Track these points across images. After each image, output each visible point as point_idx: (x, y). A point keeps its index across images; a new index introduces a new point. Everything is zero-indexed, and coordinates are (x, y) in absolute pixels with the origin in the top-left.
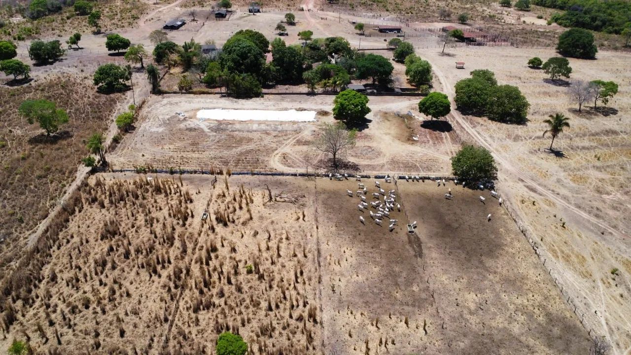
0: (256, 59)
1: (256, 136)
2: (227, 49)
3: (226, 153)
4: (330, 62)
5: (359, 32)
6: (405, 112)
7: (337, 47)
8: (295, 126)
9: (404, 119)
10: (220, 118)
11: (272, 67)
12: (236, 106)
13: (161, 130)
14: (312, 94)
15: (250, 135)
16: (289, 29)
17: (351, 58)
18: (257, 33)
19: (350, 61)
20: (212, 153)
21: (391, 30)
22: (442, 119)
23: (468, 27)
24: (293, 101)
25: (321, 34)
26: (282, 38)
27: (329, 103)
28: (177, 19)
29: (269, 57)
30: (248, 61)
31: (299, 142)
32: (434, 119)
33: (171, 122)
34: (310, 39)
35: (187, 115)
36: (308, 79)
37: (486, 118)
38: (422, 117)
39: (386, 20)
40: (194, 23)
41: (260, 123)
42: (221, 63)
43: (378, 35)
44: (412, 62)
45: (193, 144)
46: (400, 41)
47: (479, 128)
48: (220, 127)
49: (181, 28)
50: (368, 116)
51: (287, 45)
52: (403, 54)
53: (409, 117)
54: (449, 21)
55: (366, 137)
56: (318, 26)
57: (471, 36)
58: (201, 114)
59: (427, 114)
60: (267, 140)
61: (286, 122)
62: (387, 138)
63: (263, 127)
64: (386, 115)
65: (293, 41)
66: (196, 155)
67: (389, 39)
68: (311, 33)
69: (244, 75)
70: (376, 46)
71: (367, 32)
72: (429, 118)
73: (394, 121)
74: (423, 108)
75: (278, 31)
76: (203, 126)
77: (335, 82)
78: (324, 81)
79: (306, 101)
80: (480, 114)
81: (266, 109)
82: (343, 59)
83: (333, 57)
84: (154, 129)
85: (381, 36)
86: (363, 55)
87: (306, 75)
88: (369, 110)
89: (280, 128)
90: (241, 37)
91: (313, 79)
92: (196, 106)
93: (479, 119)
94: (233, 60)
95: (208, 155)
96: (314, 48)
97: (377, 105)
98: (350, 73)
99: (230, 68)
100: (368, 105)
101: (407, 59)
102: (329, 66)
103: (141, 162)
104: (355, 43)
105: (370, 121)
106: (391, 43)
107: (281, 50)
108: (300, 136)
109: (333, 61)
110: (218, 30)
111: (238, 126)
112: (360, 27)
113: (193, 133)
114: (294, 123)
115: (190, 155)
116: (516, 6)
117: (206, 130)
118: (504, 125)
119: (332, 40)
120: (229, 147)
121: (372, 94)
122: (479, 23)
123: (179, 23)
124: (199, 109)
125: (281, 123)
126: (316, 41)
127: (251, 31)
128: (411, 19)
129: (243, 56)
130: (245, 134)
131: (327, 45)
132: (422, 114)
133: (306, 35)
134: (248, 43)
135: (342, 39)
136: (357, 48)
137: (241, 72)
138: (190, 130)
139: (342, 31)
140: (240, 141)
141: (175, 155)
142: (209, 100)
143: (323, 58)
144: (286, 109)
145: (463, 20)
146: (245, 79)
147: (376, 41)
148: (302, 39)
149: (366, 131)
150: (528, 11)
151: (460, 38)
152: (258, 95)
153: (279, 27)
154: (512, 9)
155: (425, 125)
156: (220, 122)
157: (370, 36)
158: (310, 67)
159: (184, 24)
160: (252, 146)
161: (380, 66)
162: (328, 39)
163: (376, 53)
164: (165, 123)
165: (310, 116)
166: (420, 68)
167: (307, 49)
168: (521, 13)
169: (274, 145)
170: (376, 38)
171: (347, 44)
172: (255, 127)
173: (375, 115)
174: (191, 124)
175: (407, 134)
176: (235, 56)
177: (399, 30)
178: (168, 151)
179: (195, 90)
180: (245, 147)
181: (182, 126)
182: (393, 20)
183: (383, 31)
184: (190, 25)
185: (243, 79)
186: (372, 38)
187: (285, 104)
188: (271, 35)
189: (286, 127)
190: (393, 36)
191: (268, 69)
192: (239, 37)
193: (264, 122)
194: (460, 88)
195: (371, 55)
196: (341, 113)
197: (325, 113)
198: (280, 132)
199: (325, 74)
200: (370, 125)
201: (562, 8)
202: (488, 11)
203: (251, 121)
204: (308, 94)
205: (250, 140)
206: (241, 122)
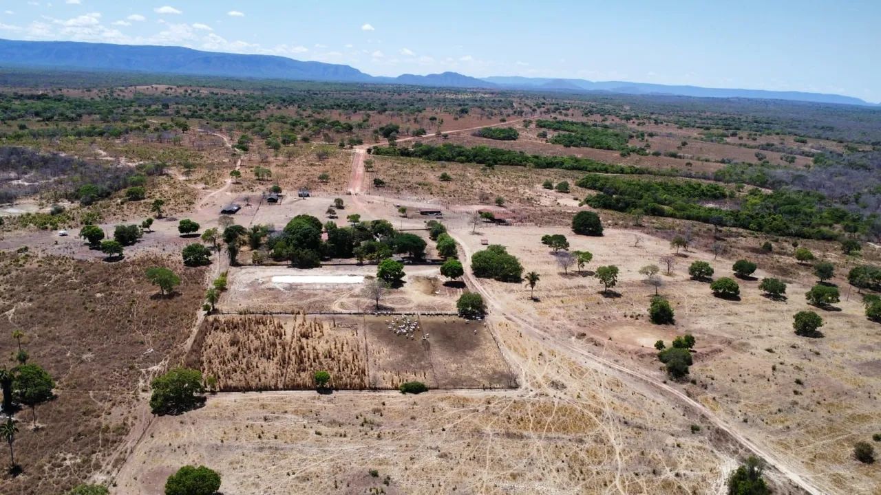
1: (319, 292)
2: (289, 230)
3: (300, 302)
4: (375, 240)
5: (402, 214)
6: (433, 276)
7: (382, 227)
8: (349, 286)
9: (431, 281)
10: (291, 282)
11: (328, 245)
12: (301, 273)
13: (247, 290)
14: (361, 264)
15: (315, 292)
16: (338, 212)
17: (392, 236)
18: (312, 217)
19: (391, 239)
20: (290, 303)
21: (432, 213)
22: (458, 279)
23: (503, 209)
24: (345, 269)
25: (368, 217)
26: (333, 220)
27: (374, 271)
28: (232, 204)
29: (325, 237)
30: (309, 239)
31: (352, 296)
32: (453, 280)
33: (252, 284)
34: (358, 222)
35: (263, 280)
36: (357, 253)
37: (493, 280)
38: (444, 279)
39: (428, 204)
40: (248, 208)
41: (321, 285)
42: (287, 242)
43: (419, 217)
44: (442, 239)
45: (275, 298)
46: (436, 222)
47: (486, 286)
48: (291, 287)
49: (237, 213)
50: (403, 279)
51: (339, 226)
52: (437, 232)
53: (435, 279)
54: (488, 204)
55: (401, 292)
56: (366, 210)
57: (502, 217)
58: (275, 279)
59: (447, 275)
60: (328, 295)
61: (341, 284)
62: (417, 293)
63: (324, 287)
64: (417, 279)
65: (342, 223)
66: (278, 304)
67: (428, 221)
68: (359, 216)
69: (306, 250)
70: (416, 227)
71: (409, 215)
72: (449, 279)
73: (423, 282)
74: (444, 272)
75: (329, 215)
76: (278, 287)
77: (379, 255)
78: (370, 255)
79: (356, 270)
80: (489, 277)
81: (325, 275)
82: (386, 238)
83: (378, 236)
84: (241, 290)
85: (422, 218)
86: (402, 234)
87: (355, 250)
88: (403, 274)
89: (337, 287)
90: (301, 221)
91: (361, 253)
92: (273, 274)
93: (488, 280)
94: (297, 239)
95: (287, 304)
96: (362, 229)
97: (410, 272)
98: (391, 248)
99: (294, 245)
100: (403, 271)
101: (439, 237)
102: (374, 243)
103: (241, 308)
104: (398, 224)
105: (405, 282)
106: (429, 224)
107: (332, 229)
108: (352, 292)
109: (378, 240)
110: (273, 213)
111: (305, 287)
112: (403, 210)
113: (272, 292)
114: (348, 284)
115: (274, 304)
116: (556, 188)
117: (282, 289)
118: (505, 284)
119: (377, 222)
120: (301, 299)
121: (408, 264)
122: (516, 205)
123: (236, 208)
124: (272, 276)
125: (338, 284)
126: (363, 223)
127: (307, 216)
128: (453, 202)
129: (306, 236)
130: (311, 292)
131: (373, 227)
132: (444, 276)
133: (355, 218)
134: (307, 226)
135: (385, 221)
136: (399, 228)
137: (304, 248)
138: (270, 289)
139: (387, 214)
140: (309, 296)
141: (263, 304)
142: (274, 270)
143: (369, 237)
144: (341, 275)
145: (499, 203)
146: (307, 253)
147: (417, 223)
148: (351, 221)
149: (401, 289)
150: (567, 193)
151: (491, 219)
152: (318, 266)
153: (330, 211)
154: (553, 191)
155: (447, 284)
156: (291, 285)
157: (411, 218)
158: (358, 244)
159: (240, 208)
160: (317, 299)
161: (414, 242)
162: (373, 222)
163: (414, 233)
164: (248, 285)
165: (360, 279)
167: (356, 230)
168: (560, 194)
169: (334, 298)
170: (417, 220)
171: (391, 225)
172: (318, 287)
173: (410, 278)
174: (271, 285)
175: (431, 290)
176: (299, 236)
177: (438, 212)
178: (257, 302)
179: (266, 262)
180: (313, 299)
181: (263, 287)
182: (435, 204)
183: (424, 213)
184: (244, 209)
185: (306, 253)
186: (414, 220)
187: (339, 272)
188: (324, 219)
189: (341, 287)
190: (433, 218)
191: (325, 245)
192: (298, 221)
193: (325, 284)
194: (477, 258)
195: (407, 234)
196: (382, 275)
197: (371, 278)
198: (338, 290)
199: (371, 249)
200: (405, 285)
201: (601, 190)
202: (528, 193)
203: (315, 284)
204: (357, 265)
205: (315, 295)
206: (307, 284)
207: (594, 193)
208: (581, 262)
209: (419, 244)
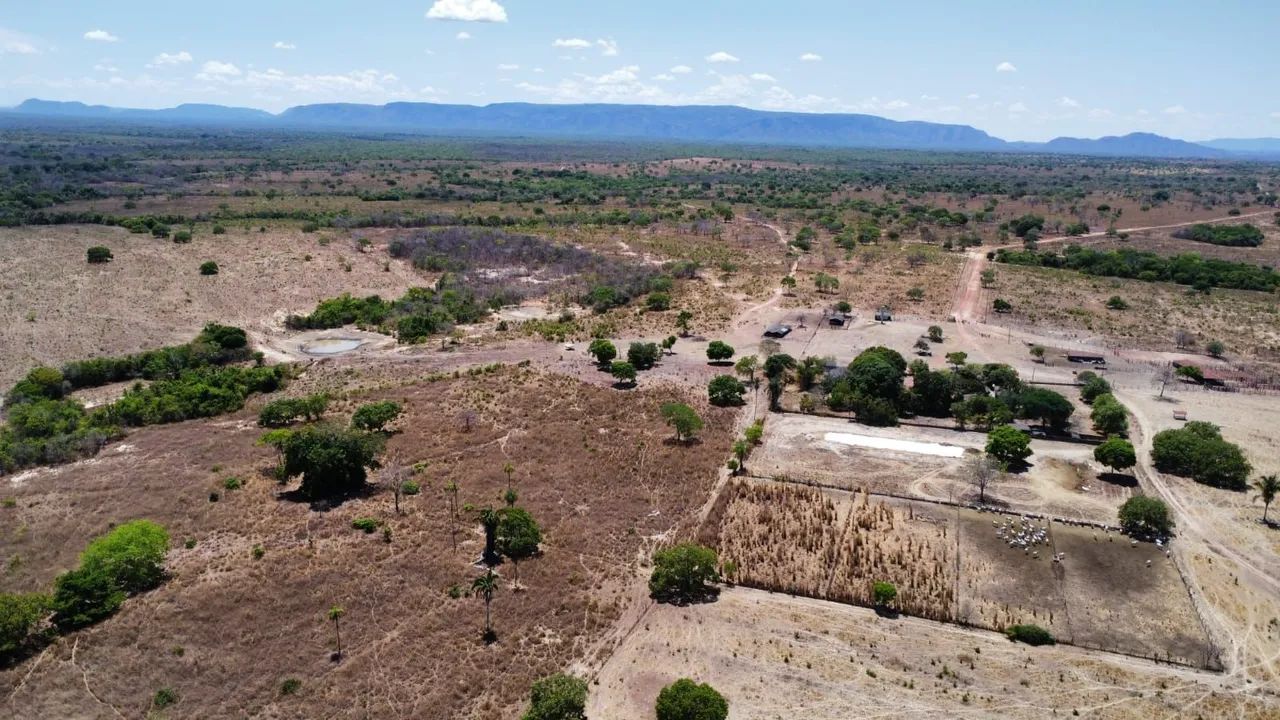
0: (895, 383)
1: (893, 464)
2: (856, 367)
3: (862, 476)
4: (987, 394)
5: (1036, 358)
6: (1081, 461)
7: (1000, 376)
8: (938, 461)
9: (1077, 468)
11: (913, 395)
12: (868, 433)
13: (789, 447)
14: (961, 429)
15: (887, 463)
16: (933, 347)
17: (1016, 391)
18: (892, 352)
19: (1014, 396)
20: (848, 474)
21: (1088, 359)
22: (1124, 472)
23: (1221, 363)
24: (936, 435)
25: (979, 357)
26: (924, 358)
27: (981, 442)
28: (780, 324)
29: (908, 382)
30: (885, 384)
31: (942, 475)
32: (1115, 472)
33: (797, 440)
34: (963, 363)
35: (813, 436)
36: (956, 412)
37: (1190, 480)
38: (1100, 468)
39: (1083, 345)
40: (801, 331)
41: (897, 453)
42: (852, 384)
43: (1064, 365)
44: (1103, 403)
45: (825, 464)
46: (1094, 375)
47: (1176, 489)
48: (852, 451)
49: (786, 337)
50: (1028, 459)
51: (931, 369)
52: (1094, 392)
53: (1084, 467)
54: (1193, 352)
55: (1023, 480)
56: (977, 347)
57: (1218, 377)
58: (829, 437)
59: (1105, 463)
60: (906, 469)
61: (927, 456)
62: (1050, 485)
63: (901, 456)
64: (1053, 462)
65: (938, 364)
66: (830, 473)
67: (1080, 371)
68: (965, 356)
69: (879, 399)
70: (1059, 380)
71: (1049, 359)
72: (1108, 469)
73: (1063, 468)
74: (1101, 457)
75: (919, 350)
76: (833, 448)
77: (991, 418)
78: (977, 416)
79: (953, 436)
80: (1183, 475)
81: (904, 439)
82: (1005, 393)
83: (993, 389)
84: (782, 446)
85: (1071, 366)
86: (1033, 389)
87: (954, 406)
88: (1030, 453)
89: (921, 460)
90: (875, 356)
91: (963, 411)
92: (827, 429)
93: (1181, 480)
94: (867, 382)
95: (845, 474)
96: (968, 375)
97: (1041, 450)
98: (1013, 409)
99: (862, 389)
100: (1029, 446)
101: (1098, 399)
102: (985, 399)
103: (778, 472)
104: (1028, 373)
105: (1031, 465)
106: (1081, 377)
107: (920, 371)
108: (944, 470)
109: (993, 394)
110: (835, 342)
111: (871, 453)
112: (1039, 351)
113: (825, 454)
114: (937, 457)
115: (825, 472)
117: (838, 453)
118: (1213, 489)
119: (994, 367)
120: (864, 471)
121: (1040, 437)
122: (1247, 358)
123: (784, 330)
124: (826, 432)
125: (922, 455)
126: (971, 367)
127: (885, 349)
128: (1127, 345)
129: (880, 378)
130: (881, 461)
131: (986, 374)
132: (1100, 464)
133: (957, 358)
134: (883, 364)
135: (1007, 366)
136: (1028, 379)
137: (875, 396)
138: (821, 450)
139: (1011, 355)
140: (876, 467)
141: (809, 470)
142: (835, 424)
143: (978, 389)
144: (928, 442)
145: (1215, 351)
146: (880, 404)
147: (1060, 373)
148: (952, 362)
149: (1024, 474)
151: (1195, 377)
152: (894, 424)
153: (920, 344)
155: (1103, 477)
156: (852, 448)
157: (1052, 364)
158: (960, 398)
159: (790, 330)
160: (888, 473)
161: (1052, 404)
162: (987, 366)
163: (1054, 389)
164: (790, 441)
165: (958, 452)
166: (1110, 412)
167: (958, 376)
169: (914, 475)
170: (1063, 369)
171: (1015, 374)
172: (892, 455)
173: (1038, 460)
174: (822, 445)
175: (1074, 483)
176: (870, 377)
177: (1099, 360)
178: (801, 467)
179: (818, 411)
180: (883, 473)
181: (811, 445)
182: (1095, 344)
183: (1074, 359)
184: (797, 333)
185: (878, 404)
186: (1056, 369)
187: (926, 437)
188: (909, 355)
189: (926, 460)
190: (1089, 368)
191: (908, 395)
193: (902, 453)
194: (1164, 441)
195: (1041, 390)
196: (994, 449)
197: (976, 451)
198: (921, 465)
199: (979, 408)
200: (1030, 469)
203: (887, 450)
204: (956, 429)
205: (886, 467)
206: (875, 449)
209: (1061, 408)
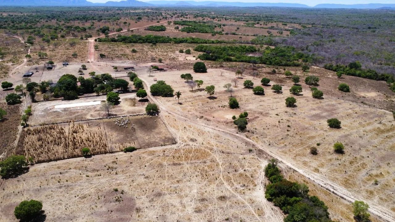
0: (75, 85)
1: (80, 111)
2: (60, 82)
3: (70, 117)
4: (104, 83)
5: (116, 70)
6: (133, 98)
7: (106, 77)
8: (94, 106)
9: (133, 100)
10: (65, 107)
11: (81, 88)
12: (69, 103)
13: (43, 113)
14: (98, 95)
15: (78, 111)
16: (84, 71)
17: (112, 81)
18: (71, 75)
19: (112, 82)
20: (65, 117)
21: (130, 68)
22: (145, 98)
23: (162, 64)
24: (91, 99)
25: (99, 73)
26: (82, 76)
27: (105, 98)
28: (29, 72)
29: (79, 84)
30: (71, 86)
31: (96, 111)
32: (143, 99)
33: (46, 110)
34: (95, 75)
35: (51, 108)
37: (161, 96)
38: (139, 99)
39: (128, 64)
40: (37, 73)
41: (80, 107)
42: (60, 88)
43: (124, 71)
44: (136, 80)
45: (57, 116)
46: (132, 73)
47: (158, 100)
48: (65, 110)
49: (32, 76)
50: (119, 100)
51: (85, 79)
52: (133, 77)
53: (135, 99)
54: (155, 62)
55: (119, 106)
56: (97, 69)
57: (162, 68)
58: (57, 107)
59: (140, 97)
60: (84, 112)
61: (90, 106)
62: (127, 106)
63: (81, 108)
64: (126, 100)
65: (87, 77)
66: (59, 118)
67: (128, 72)
68: (95, 73)
70: (123, 75)
71: (119, 70)
72: (141, 98)
73: (129, 101)
74: (138, 95)
75: (80, 73)
76: (58, 110)
77: (106, 90)
78: (102, 91)
79: (96, 98)
80: (159, 96)
81: (81, 102)
82: (109, 82)
83: (105, 82)
84: (40, 114)
85: (125, 71)
86: (116, 80)
87: (95, 89)
88: (119, 98)
89: (88, 108)
90: (65, 77)
91: (98, 90)
92: (55, 104)
94: (65, 86)
95: (64, 118)
96: (97, 79)
97: (122, 97)
98: (112, 87)
99: (64, 89)
100: (119, 96)
101: (134, 80)
102: (103, 85)
103: (40, 123)
104: (114, 75)
105: (121, 102)
106: (129, 74)
107: (82, 80)
108: (96, 109)
109: (105, 83)
110: (51, 75)
111: (72, 109)
112: (116, 68)
113: (56, 113)
114: (93, 105)
115: (57, 119)
116: (185, 52)
117: (60, 111)
118: (166, 98)
119: (104, 75)
120: (71, 115)
121: (121, 93)
122: (168, 62)
123: (31, 74)
124: (55, 105)
125: (88, 106)
126: (97, 76)
127: (69, 75)
128: (139, 62)
129: (69, 84)
130: (76, 111)
131: (102, 77)
132: (138, 97)
133: (93, 74)
134: (69, 80)
135: (108, 74)
136: (115, 77)
137: (69, 90)
138: (54, 112)
139: (108, 70)
140: (74, 113)
141: (52, 119)
142: (57, 102)
143: (101, 82)
144: (89, 102)
145: (160, 61)
146: (71, 93)
147: (123, 73)
148: (91, 75)
149: (119, 105)
150: (190, 54)
151: (157, 69)
152: (77, 98)
153: (80, 71)
154: (184, 54)
155: (140, 101)
156: (65, 109)
157: (120, 71)
158: (96, 86)
159: (33, 74)
160: (79, 114)
161: (123, 83)
162: (102, 75)
163: (122, 78)
164: (43, 111)
165: (99, 103)
166: (138, 82)
167: (94, 79)
168: (187, 55)
169: (87, 113)
170: (123, 72)
171: (111, 76)
172: (79, 108)
173: (122, 100)
174: (55, 110)
175: (133, 104)
176: (66, 85)
177: (132, 68)
178: (49, 119)
179: (50, 99)
180: (77, 114)
181: (51, 111)
182: (130, 63)
183: (126, 69)
185: (70, 93)
186: (122, 72)
187: (88, 100)
188: (77, 75)
189: (90, 107)
190: (130, 71)
191: (80, 88)
193: (82, 107)
194: (153, 88)
195: (119, 79)
196: (109, 99)
197: (104, 101)
198: (89, 109)
199: (102, 88)
200: (121, 103)
201: (204, 52)
202: (173, 55)
203: (77, 107)
204: (97, 96)
205: (78, 112)
206: (73, 108)
207: (202, 53)
208: (199, 85)
209: (125, 83)
